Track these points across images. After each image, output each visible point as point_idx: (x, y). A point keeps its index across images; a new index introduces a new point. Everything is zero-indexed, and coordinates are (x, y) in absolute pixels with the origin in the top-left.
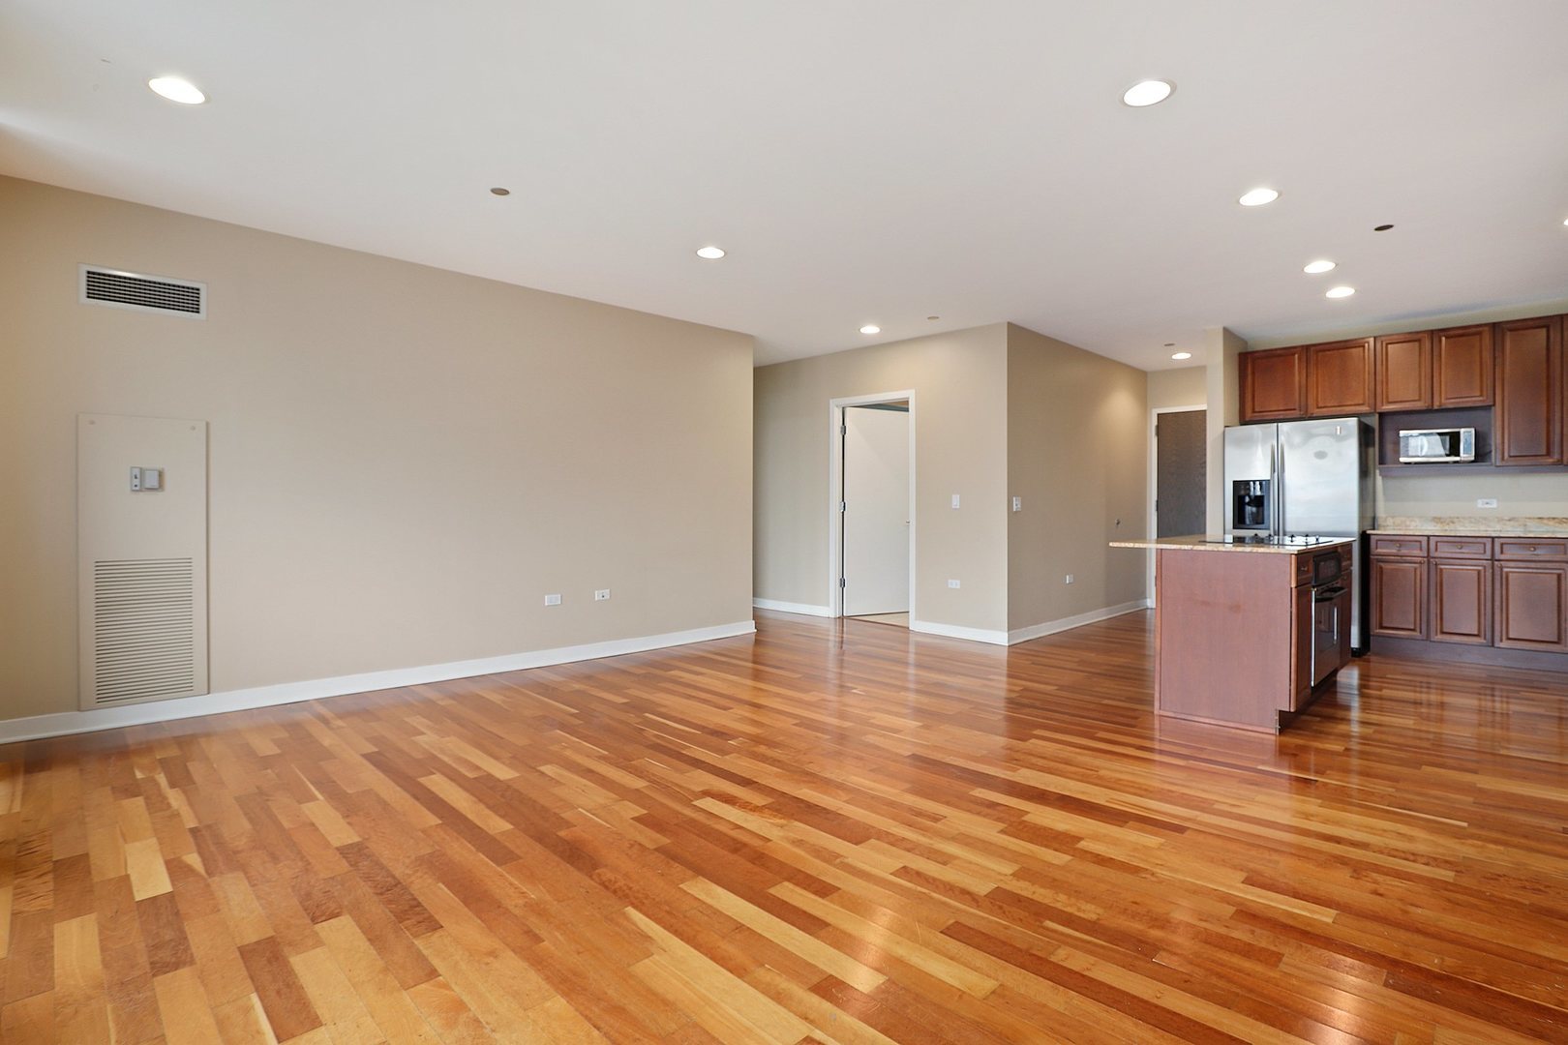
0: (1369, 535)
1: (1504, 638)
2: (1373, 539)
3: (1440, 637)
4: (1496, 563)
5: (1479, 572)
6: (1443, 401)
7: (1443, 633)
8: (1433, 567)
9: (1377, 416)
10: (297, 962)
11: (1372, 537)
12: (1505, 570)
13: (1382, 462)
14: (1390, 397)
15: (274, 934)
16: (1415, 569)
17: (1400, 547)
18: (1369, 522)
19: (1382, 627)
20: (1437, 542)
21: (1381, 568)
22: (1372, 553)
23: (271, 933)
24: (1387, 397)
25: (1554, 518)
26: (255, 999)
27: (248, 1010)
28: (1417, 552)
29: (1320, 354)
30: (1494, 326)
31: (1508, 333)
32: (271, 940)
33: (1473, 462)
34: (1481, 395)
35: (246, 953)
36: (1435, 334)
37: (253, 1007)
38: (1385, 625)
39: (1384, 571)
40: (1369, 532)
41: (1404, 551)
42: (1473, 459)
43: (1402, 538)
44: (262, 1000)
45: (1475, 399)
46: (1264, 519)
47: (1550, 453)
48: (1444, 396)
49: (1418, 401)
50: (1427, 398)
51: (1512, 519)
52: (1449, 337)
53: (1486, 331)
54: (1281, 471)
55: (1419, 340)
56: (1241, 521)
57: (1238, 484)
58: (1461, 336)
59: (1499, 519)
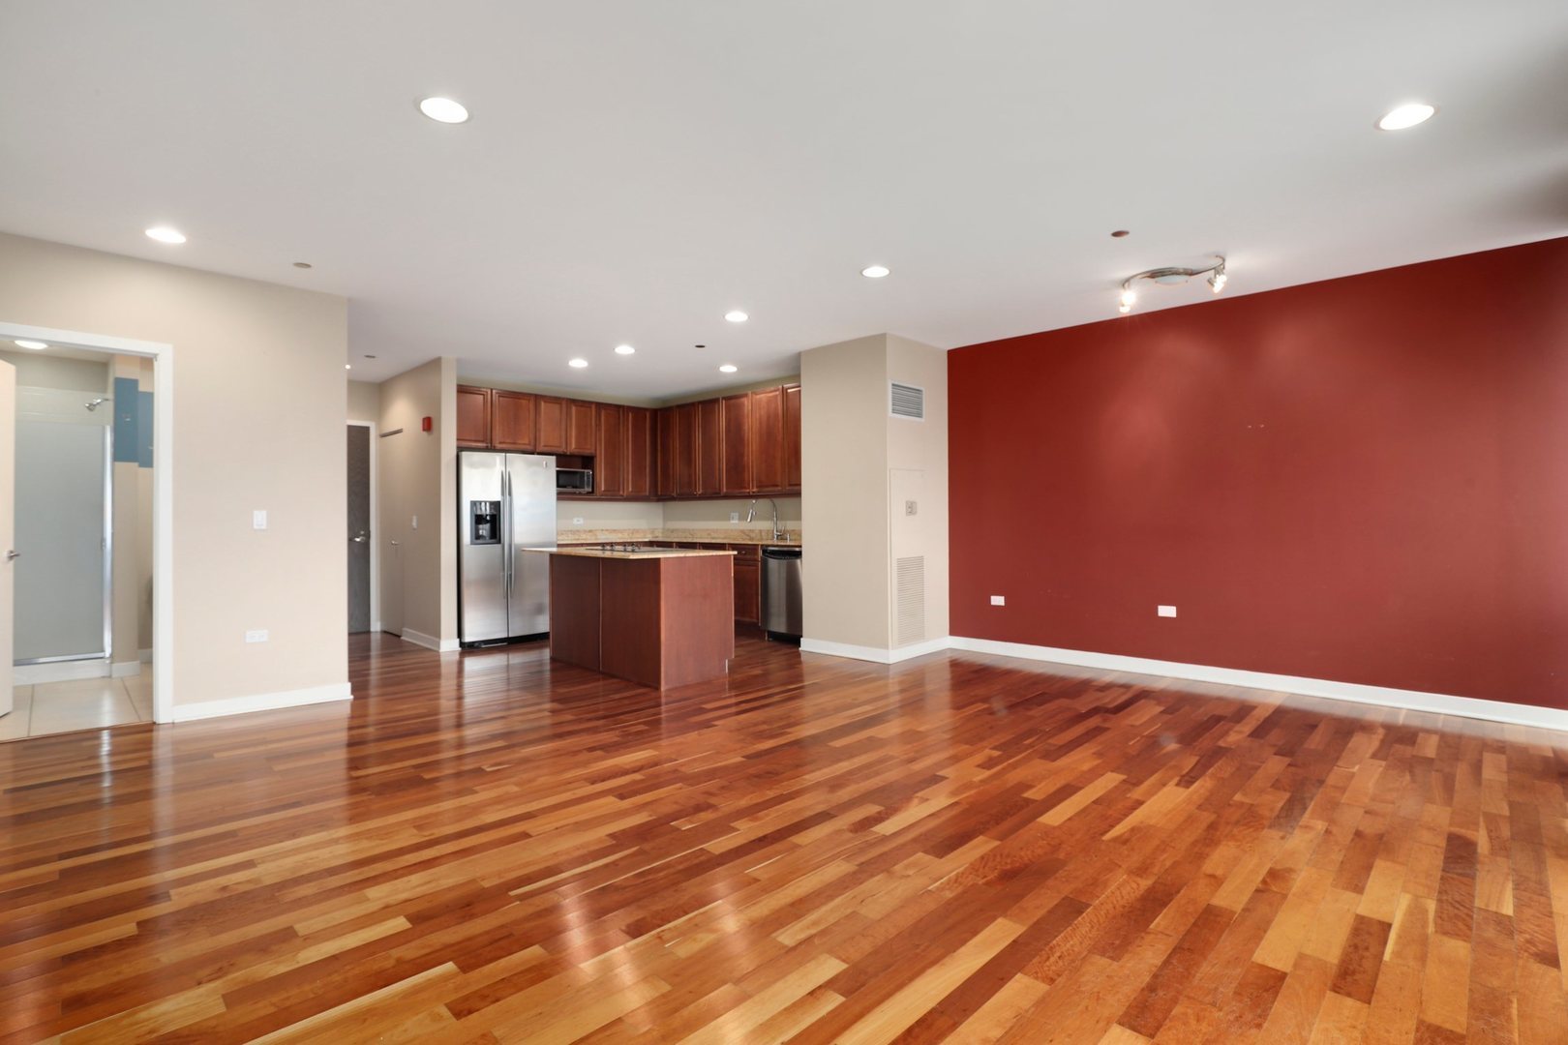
6: (573, 449)
10: (1333, 956)
15: (1328, 992)
23: (1330, 994)
26: (1387, 956)
27: (1396, 954)
29: (501, 399)
30: (597, 405)
31: (603, 410)
32: (1336, 989)
35: (1367, 996)
36: (569, 403)
37: (1393, 953)
44: (1383, 953)
45: (589, 451)
46: (495, 535)
47: (619, 491)
48: (573, 446)
49: (560, 447)
50: (564, 446)
51: (590, 531)
52: (576, 406)
53: (593, 407)
54: (510, 494)
55: (560, 404)
56: (477, 537)
57: (474, 504)
58: (581, 406)
59: (585, 531)
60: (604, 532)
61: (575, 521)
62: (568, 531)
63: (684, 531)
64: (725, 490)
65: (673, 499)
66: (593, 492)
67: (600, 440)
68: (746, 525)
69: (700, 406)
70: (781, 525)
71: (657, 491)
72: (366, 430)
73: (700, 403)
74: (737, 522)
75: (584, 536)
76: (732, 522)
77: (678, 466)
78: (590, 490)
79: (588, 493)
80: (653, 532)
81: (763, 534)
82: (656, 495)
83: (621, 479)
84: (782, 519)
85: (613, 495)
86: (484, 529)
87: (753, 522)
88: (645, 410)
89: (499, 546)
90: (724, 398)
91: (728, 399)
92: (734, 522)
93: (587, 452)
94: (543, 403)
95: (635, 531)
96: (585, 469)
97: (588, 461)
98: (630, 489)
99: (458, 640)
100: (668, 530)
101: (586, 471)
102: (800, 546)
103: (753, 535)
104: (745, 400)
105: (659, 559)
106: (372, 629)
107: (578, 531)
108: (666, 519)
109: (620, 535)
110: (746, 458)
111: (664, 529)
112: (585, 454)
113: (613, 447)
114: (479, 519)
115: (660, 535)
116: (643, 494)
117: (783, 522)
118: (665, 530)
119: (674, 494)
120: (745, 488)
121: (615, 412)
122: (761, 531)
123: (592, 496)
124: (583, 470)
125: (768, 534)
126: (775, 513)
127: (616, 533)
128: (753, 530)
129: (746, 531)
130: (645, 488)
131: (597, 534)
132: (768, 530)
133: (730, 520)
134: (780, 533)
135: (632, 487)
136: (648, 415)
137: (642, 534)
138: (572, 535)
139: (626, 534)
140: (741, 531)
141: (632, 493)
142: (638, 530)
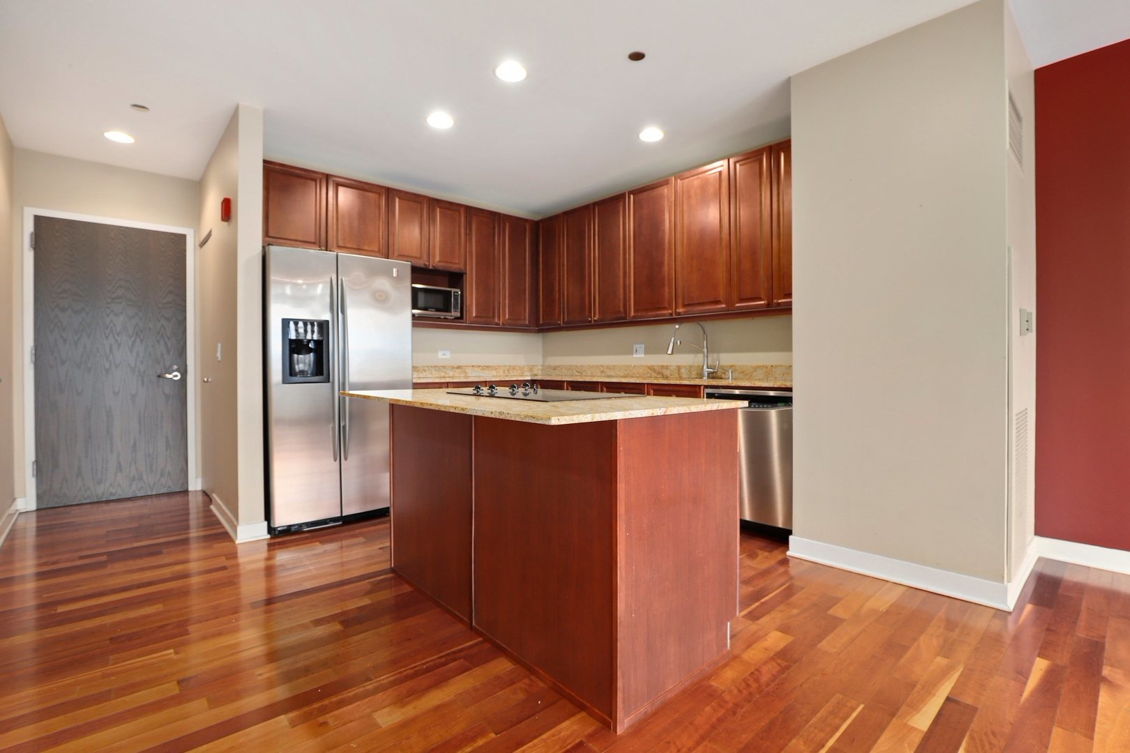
6: (437, 262)
14: (399, 249)
24: (397, 250)
29: (340, 188)
30: (467, 208)
31: (475, 216)
34: (459, 263)
36: (431, 203)
45: (456, 266)
46: (321, 370)
47: (494, 316)
48: (437, 259)
49: (420, 258)
50: (425, 257)
51: (459, 367)
52: (440, 208)
53: (462, 211)
54: (343, 312)
55: (421, 203)
56: (291, 373)
57: (286, 323)
58: (448, 209)
59: (453, 368)
60: (476, 369)
61: (440, 355)
62: (431, 367)
63: (570, 368)
64: (632, 314)
65: (559, 329)
66: (461, 317)
67: (471, 257)
68: (657, 360)
69: (597, 207)
70: (714, 359)
71: (538, 319)
72: (183, 238)
73: (595, 204)
74: (642, 356)
75: (451, 374)
76: (635, 356)
77: (566, 287)
78: (459, 315)
79: (457, 318)
80: (531, 370)
81: (683, 371)
82: (537, 324)
83: (496, 304)
84: (713, 352)
85: (486, 323)
86: (304, 362)
87: (674, 355)
88: (525, 220)
89: (325, 387)
90: (630, 193)
91: (638, 192)
92: (638, 356)
93: (455, 267)
94: (397, 200)
95: (513, 368)
96: (452, 288)
97: (456, 278)
98: (507, 317)
99: (266, 523)
100: (549, 367)
101: (453, 290)
102: (790, 390)
103: (667, 373)
104: (665, 190)
105: (613, 423)
106: (191, 488)
107: (444, 367)
108: (546, 354)
109: (494, 373)
110: (666, 268)
111: (543, 366)
112: (452, 270)
113: (486, 262)
114: (295, 347)
115: (540, 372)
116: (522, 322)
117: (715, 355)
118: (544, 368)
119: (561, 322)
120: (665, 308)
121: (487, 221)
122: (679, 368)
123: (460, 323)
124: (449, 289)
125: (690, 371)
126: (705, 342)
127: (489, 370)
128: (667, 366)
129: (656, 367)
130: (525, 316)
131: (467, 371)
132: (691, 366)
133: (632, 353)
134: (712, 370)
135: (509, 315)
136: (527, 227)
137: (519, 372)
138: (436, 372)
139: (501, 372)
140: (649, 368)
141: (509, 321)
142: (515, 366)
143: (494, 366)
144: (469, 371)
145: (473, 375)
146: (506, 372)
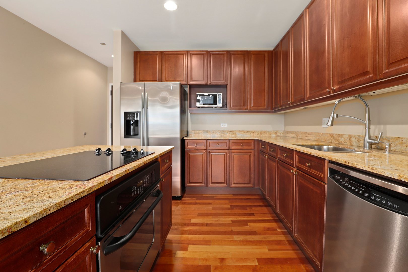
0: (185, 139)
1: (233, 183)
2: (186, 141)
3: (211, 185)
4: (230, 151)
5: (224, 155)
6: (211, 81)
7: (212, 183)
8: (208, 154)
9: (188, 86)
11: (186, 140)
12: (233, 154)
13: (190, 106)
14: (193, 78)
16: (202, 155)
17: (196, 145)
18: (185, 133)
19: (190, 183)
20: (210, 142)
21: (189, 155)
22: (186, 148)
24: (192, 78)
25: (243, 131)
28: (203, 147)
29: (167, 56)
30: (228, 52)
31: (232, 55)
33: (221, 107)
34: (224, 80)
36: (209, 53)
38: (191, 181)
39: (191, 156)
40: (184, 138)
41: (198, 147)
42: (221, 106)
43: (197, 141)
45: (222, 81)
47: (244, 105)
48: (212, 79)
49: (203, 80)
50: (206, 80)
51: (231, 131)
52: (213, 55)
53: (226, 54)
54: (147, 108)
55: (203, 54)
57: (126, 114)
58: (217, 54)
59: (228, 131)
60: (241, 132)
61: (222, 125)
62: (217, 131)
64: (308, 96)
67: (230, 74)
69: (292, 29)
70: (376, 131)
75: (227, 134)
76: (323, 126)
81: (353, 139)
83: (246, 99)
85: (239, 109)
89: (140, 139)
90: (307, 8)
98: (252, 106)
101: (218, 94)
103: (342, 140)
108: (286, 124)
112: (220, 84)
119: (279, 106)
120: (326, 88)
121: (240, 56)
122: (350, 137)
123: (225, 110)
124: (216, 94)
125: (358, 140)
126: (367, 115)
127: (249, 133)
128: (342, 135)
129: (335, 135)
130: (264, 104)
131: (236, 133)
132: (359, 136)
133: (321, 125)
134: (373, 141)
135: (253, 104)
136: (266, 55)
137: (268, 134)
138: (220, 134)
139: (256, 134)
140: (330, 135)
141: (254, 108)
142: (265, 131)
143: (252, 131)
144: (237, 134)
145: (240, 135)
146: (260, 134)
